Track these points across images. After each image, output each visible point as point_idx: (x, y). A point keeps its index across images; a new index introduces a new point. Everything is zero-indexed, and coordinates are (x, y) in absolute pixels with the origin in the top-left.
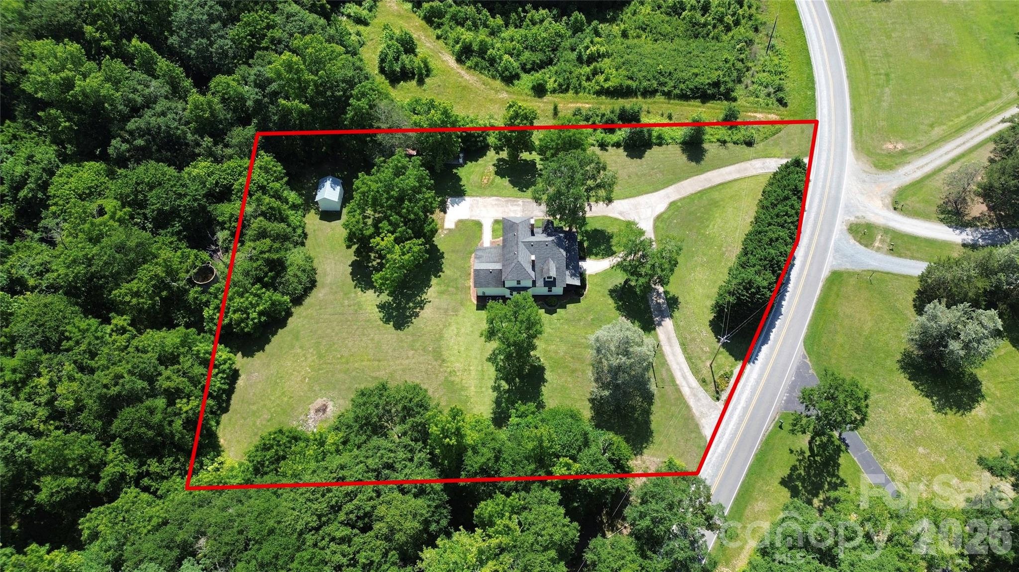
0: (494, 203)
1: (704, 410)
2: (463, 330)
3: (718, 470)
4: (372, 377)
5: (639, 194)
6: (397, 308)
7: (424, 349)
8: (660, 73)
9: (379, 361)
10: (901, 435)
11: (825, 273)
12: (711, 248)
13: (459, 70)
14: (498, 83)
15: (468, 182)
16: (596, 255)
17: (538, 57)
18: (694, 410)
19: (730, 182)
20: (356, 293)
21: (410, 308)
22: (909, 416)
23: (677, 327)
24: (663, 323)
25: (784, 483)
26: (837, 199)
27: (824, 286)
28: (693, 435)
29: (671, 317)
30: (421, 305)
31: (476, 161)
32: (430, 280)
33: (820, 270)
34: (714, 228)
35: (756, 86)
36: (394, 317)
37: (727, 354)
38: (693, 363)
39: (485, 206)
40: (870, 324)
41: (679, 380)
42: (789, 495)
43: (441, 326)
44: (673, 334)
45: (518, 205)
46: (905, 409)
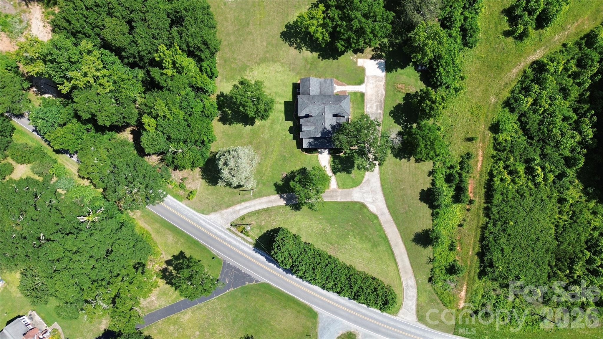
0: (380, 93)
1: (225, 216)
2: (279, 75)
3: (190, 219)
4: (249, 21)
5: (386, 195)
6: (296, 32)
7: (267, 52)
8: (505, 223)
9: (260, 24)
10: (206, 325)
11: (316, 308)
12: (337, 237)
13: (523, 64)
14: (506, 94)
15: (401, 74)
16: (334, 162)
17: (533, 126)
18: (225, 211)
19: (395, 260)
20: (308, 4)
21: (296, 40)
22: (218, 332)
23: (279, 207)
24: (282, 199)
25: (182, 253)
26: (378, 331)
27: (306, 305)
28: (211, 208)
29: (287, 205)
30: (298, 48)
31: (421, 80)
32: (316, 52)
33: (318, 305)
34: (353, 241)
35: (495, 297)
36: (290, 31)
37: (260, 235)
38: (255, 214)
39: (376, 86)
40: (278, 327)
41: (244, 205)
42: (175, 254)
43: (282, 61)
44: (275, 204)
45: (377, 109)
46: (222, 332)
